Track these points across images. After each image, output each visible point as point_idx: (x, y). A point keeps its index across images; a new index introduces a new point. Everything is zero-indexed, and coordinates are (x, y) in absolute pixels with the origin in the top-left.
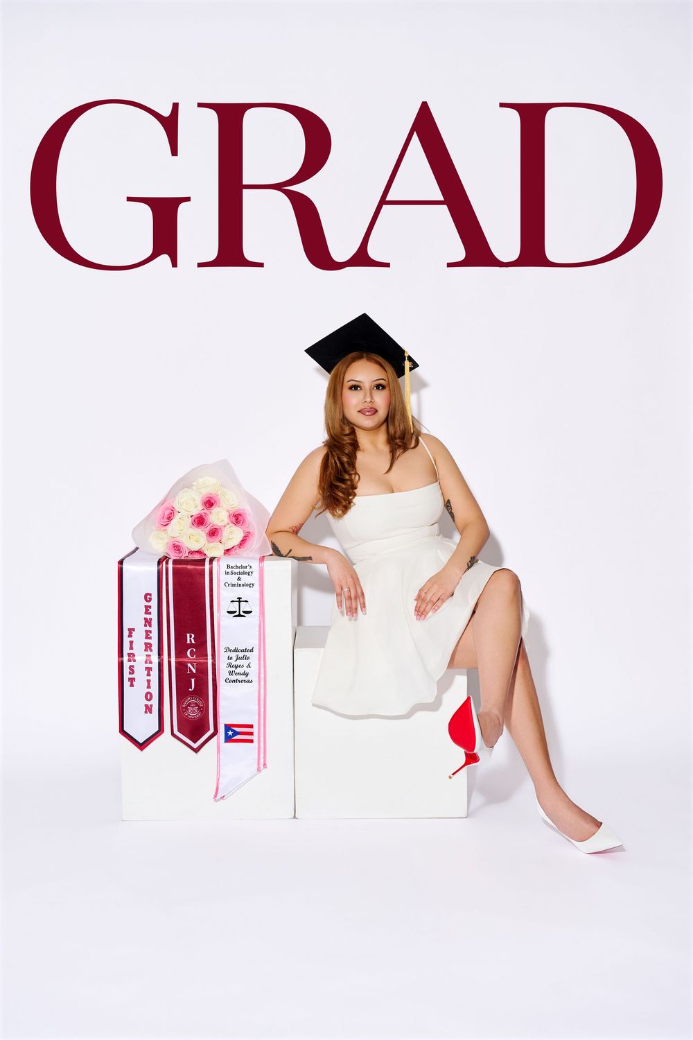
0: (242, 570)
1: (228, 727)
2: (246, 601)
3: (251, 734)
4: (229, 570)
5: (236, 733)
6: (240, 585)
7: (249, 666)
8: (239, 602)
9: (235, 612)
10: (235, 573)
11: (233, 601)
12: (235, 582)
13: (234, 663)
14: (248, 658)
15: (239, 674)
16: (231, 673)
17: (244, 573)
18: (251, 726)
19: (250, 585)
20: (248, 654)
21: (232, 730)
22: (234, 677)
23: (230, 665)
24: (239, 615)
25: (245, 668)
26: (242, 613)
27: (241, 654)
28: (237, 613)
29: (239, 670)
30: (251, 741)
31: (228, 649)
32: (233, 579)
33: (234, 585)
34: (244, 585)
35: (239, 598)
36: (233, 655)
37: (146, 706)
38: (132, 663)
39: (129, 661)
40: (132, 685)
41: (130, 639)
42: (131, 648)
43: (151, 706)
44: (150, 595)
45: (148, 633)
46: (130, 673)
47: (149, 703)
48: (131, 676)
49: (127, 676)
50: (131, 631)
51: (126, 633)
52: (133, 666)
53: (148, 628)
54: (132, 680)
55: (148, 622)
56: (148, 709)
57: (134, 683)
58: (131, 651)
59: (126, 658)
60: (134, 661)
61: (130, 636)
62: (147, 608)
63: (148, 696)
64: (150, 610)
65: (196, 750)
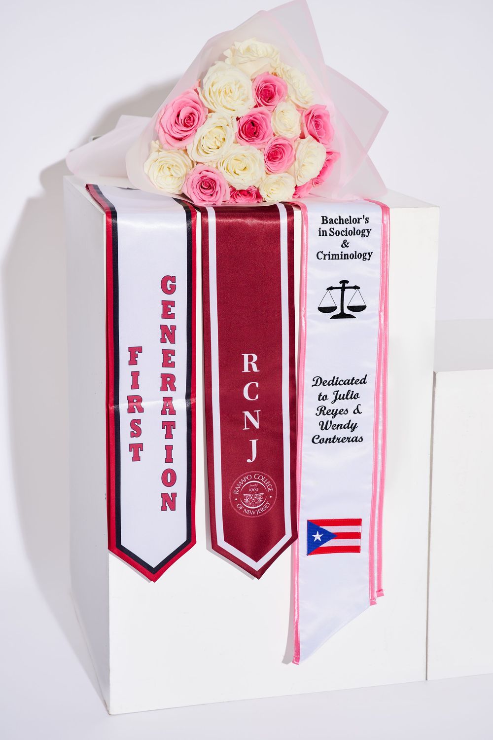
0: (350, 227)
1: (314, 526)
2: (356, 287)
3: (357, 536)
4: (327, 227)
5: (328, 536)
6: (346, 257)
7: (357, 411)
8: (343, 289)
9: (334, 308)
10: (338, 233)
11: (331, 288)
12: (338, 250)
13: (328, 405)
14: (356, 396)
15: (340, 426)
16: (324, 426)
17: (353, 233)
18: (358, 522)
19: (365, 256)
20: (355, 388)
21: (322, 532)
22: (329, 434)
23: (322, 411)
24: (342, 315)
25: (350, 416)
26: (347, 311)
27: (343, 390)
28: (338, 312)
29: (340, 419)
30: (356, 549)
31: (319, 381)
32: (333, 244)
33: (335, 257)
34: (354, 256)
35: (344, 282)
36: (329, 391)
65: (258, 574)
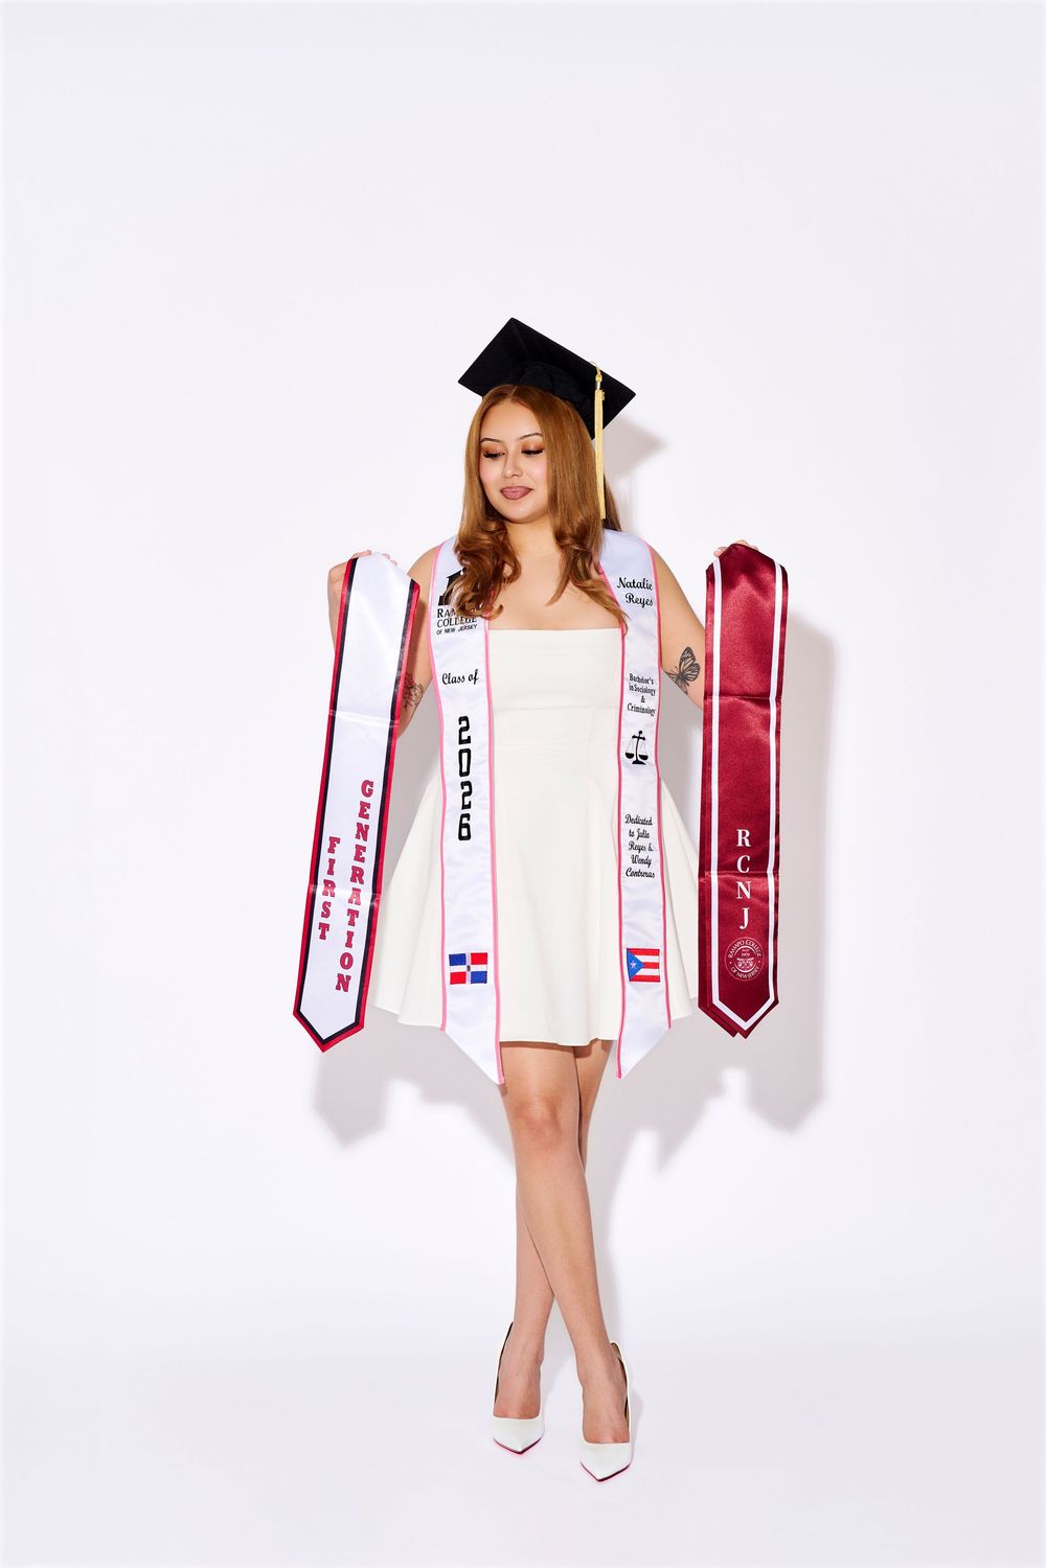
37: (340, 977)
38: (328, 899)
39: (325, 893)
40: (323, 937)
41: (332, 856)
42: (331, 872)
43: (349, 978)
44: (371, 784)
45: (360, 849)
46: (323, 915)
47: (345, 973)
48: (324, 921)
49: (317, 919)
50: (334, 841)
51: (326, 844)
52: (329, 904)
53: (361, 842)
54: (324, 927)
55: (362, 831)
56: (343, 983)
57: (327, 933)
58: (329, 878)
59: (321, 888)
60: (333, 895)
61: (331, 850)
62: (364, 806)
63: (346, 961)
64: (368, 811)
